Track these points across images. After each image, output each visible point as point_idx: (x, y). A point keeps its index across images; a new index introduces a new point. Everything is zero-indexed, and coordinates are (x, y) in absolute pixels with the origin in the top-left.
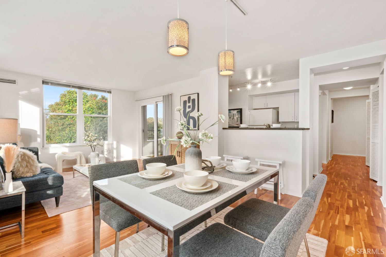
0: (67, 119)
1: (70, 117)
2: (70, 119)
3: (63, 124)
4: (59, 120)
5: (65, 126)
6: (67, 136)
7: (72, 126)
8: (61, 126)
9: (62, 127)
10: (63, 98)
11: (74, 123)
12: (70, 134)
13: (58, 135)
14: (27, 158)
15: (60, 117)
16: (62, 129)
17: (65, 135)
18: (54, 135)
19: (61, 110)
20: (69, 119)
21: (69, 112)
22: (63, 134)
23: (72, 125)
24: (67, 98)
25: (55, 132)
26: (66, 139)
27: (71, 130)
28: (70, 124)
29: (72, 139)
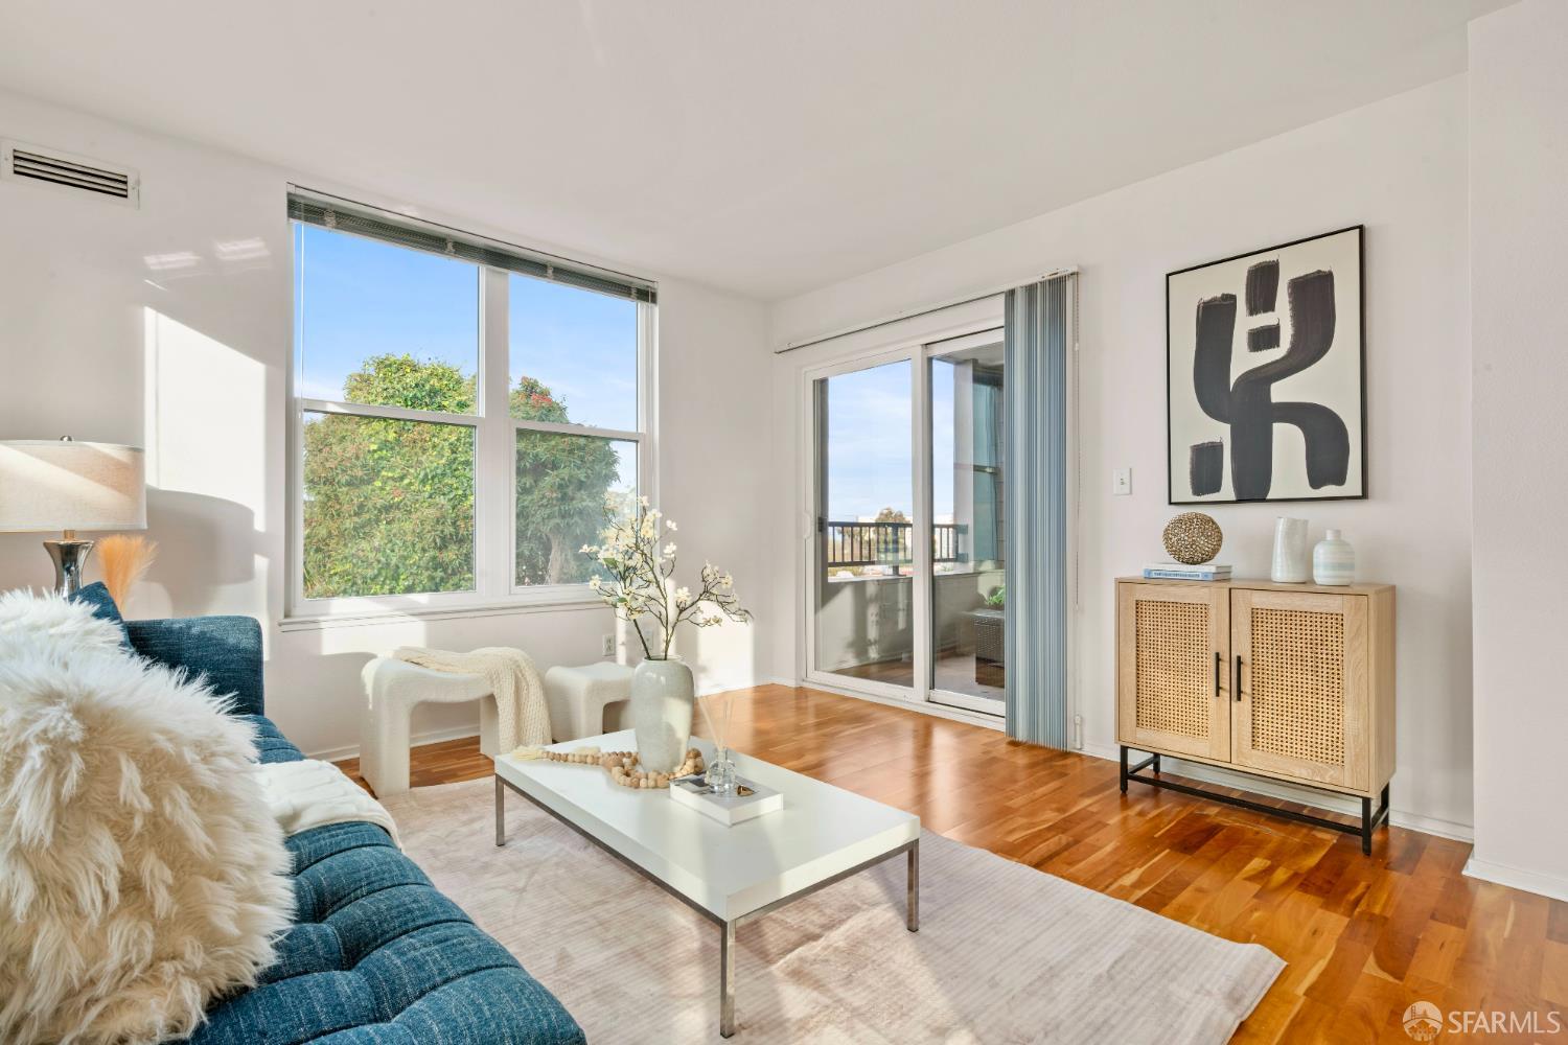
0: (378, 484)
1: (390, 475)
2: (391, 482)
3: (361, 506)
4: (345, 489)
5: (367, 516)
6: (379, 562)
7: (398, 514)
8: (350, 516)
9: (356, 519)
10: (359, 393)
11: (409, 503)
12: (393, 551)
13: (340, 557)
14: (130, 778)
15: (349, 472)
16: (355, 529)
17: (371, 556)
18: (320, 556)
19: (353, 441)
20: (384, 483)
21: (384, 452)
22: (361, 554)
23: (399, 509)
24: (378, 393)
25: (327, 545)
26: (376, 577)
27: (395, 535)
28: (391, 507)
29: (402, 577)
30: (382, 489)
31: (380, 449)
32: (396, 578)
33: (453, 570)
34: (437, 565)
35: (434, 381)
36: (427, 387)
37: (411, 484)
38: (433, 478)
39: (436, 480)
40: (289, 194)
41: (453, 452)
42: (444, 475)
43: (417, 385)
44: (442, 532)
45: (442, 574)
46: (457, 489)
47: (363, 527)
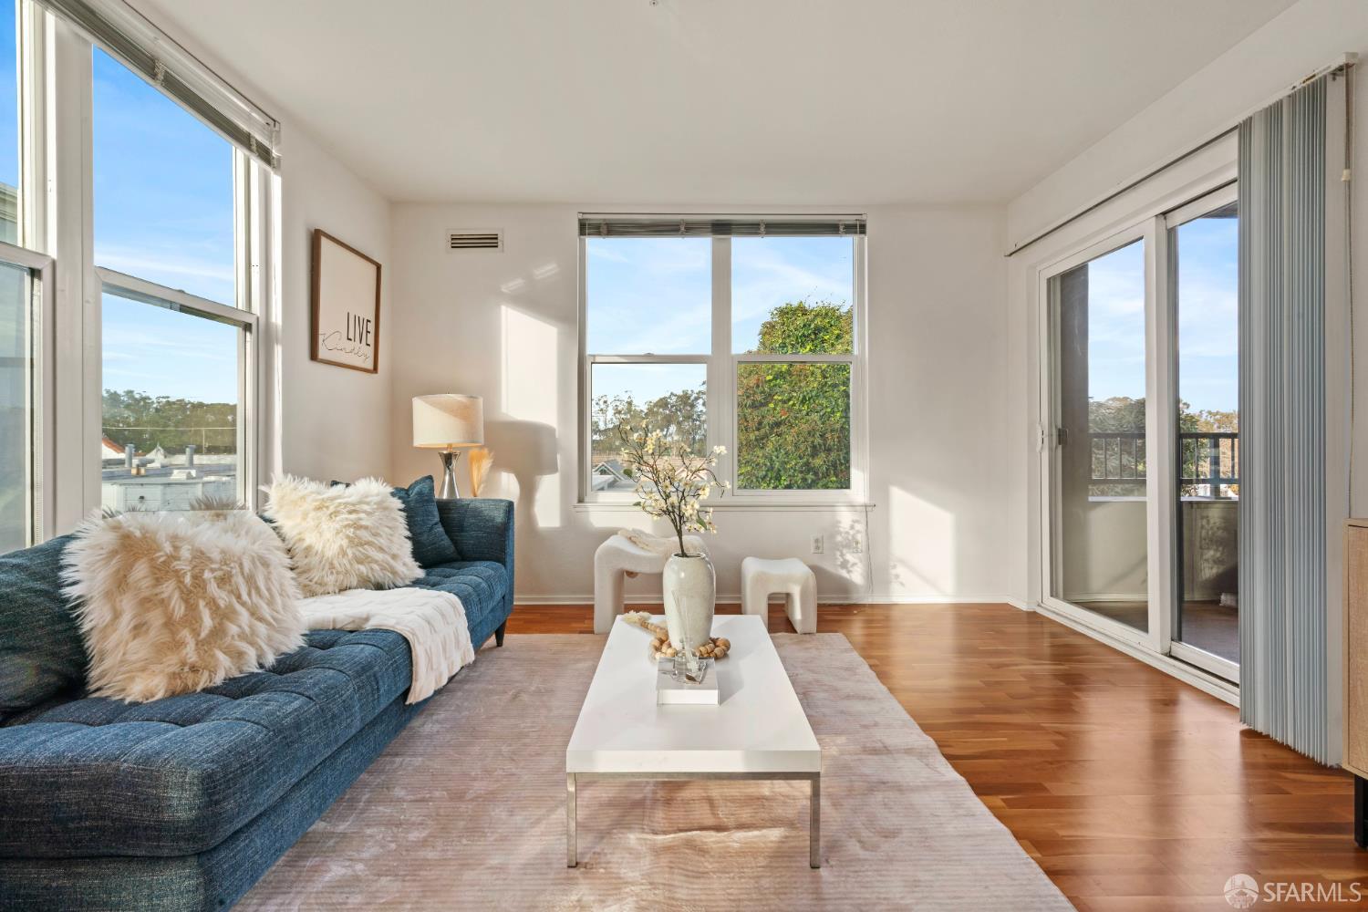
0: (772, 405)
1: (780, 398)
2: (780, 404)
5: (764, 430)
6: (766, 465)
7: (784, 429)
9: (757, 433)
10: (767, 336)
11: (792, 420)
12: (777, 458)
16: (756, 440)
17: (763, 461)
20: (776, 405)
23: (785, 425)
26: (765, 476)
28: (780, 423)
29: (783, 478)
30: (775, 409)
31: (775, 379)
32: (778, 478)
33: (823, 474)
34: (808, 468)
35: (818, 321)
36: (812, 326)
37: (794, 405)
38: (810, 399)
39: (812, 401)
40: (580, 220)
41: (825, 377)
42: (817, 396)
43: (804, 326)
44: (813, 442)
45: (813, 477)
46: (827, 407)
47: (762, 439)
